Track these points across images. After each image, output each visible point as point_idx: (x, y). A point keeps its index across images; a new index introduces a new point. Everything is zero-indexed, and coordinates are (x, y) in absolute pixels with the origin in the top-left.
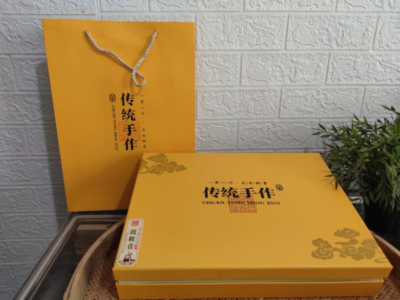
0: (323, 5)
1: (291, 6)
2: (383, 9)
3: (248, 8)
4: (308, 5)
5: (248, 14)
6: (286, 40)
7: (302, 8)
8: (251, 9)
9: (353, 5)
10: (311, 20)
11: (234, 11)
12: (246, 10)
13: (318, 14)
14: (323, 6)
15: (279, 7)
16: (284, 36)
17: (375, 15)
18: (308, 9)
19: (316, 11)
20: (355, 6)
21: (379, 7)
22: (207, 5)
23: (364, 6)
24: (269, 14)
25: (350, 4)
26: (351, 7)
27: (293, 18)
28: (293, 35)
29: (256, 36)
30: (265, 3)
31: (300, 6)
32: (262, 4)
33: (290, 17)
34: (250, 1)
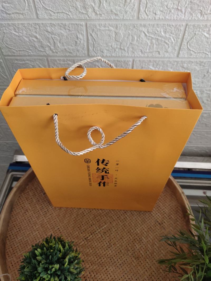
1: (191, 14)
3: (143, 15)
5: (143, 23)
6: (180, 48)
7: (204, 17)
8: (146, 17)
11: (127, 20)
12: (140, 18)
15: (178, 15)
16: (179, 44)
22: (98, 13)
24: (166, 22)
27: (192, 27)
28: (188, 44)
29: (149, 44)
30: (162, 11)
31: (201, 14)
32: (158, 12)
33: (188, 27)
34: (146, 9)
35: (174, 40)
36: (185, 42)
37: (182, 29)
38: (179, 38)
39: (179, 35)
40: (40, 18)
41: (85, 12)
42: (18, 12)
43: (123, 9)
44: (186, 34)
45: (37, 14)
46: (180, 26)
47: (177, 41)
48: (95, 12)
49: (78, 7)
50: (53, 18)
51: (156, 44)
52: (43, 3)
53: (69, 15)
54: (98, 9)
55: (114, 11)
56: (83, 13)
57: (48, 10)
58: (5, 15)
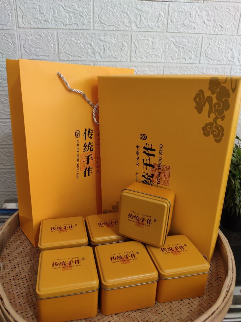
0: (190, 58)
1: (166, 59)
2: (234, 63)
3: (134, 59)
4: (178, 59)
5: (134, 64)
7: (174, 61)
8: (136, 60)
9: (212, 59)
10: (181, 70)
11: (123, 62)
12: (132, 61)
13: (186, 65)
14: (190, 60)
15: (157, 59)
17: (229, 67)
18: (179, 61)
19: (185, 63)
20: (214, 60)
21: (231, 61)
22: (103, 57)
23: (220, 60)
24: (150, 64)
25: (210, 58)
26: (210, 60)
27: (167, 68)
30: (146, 56)
31: (172, 59)
32: (144, 57)
33: (165, 67)
34: (135, 54)
40: (61, 59)
41: (94, 56)
42: (45, 54)
43: (120, 55)
45: (59, 56)
46: (159, 67)
48: (100, 56)
49: (89, 52)
50: (70, 60)
52: (65, 49)
53: (82, 58)
54: (103, 54)
55: (114, 56)
56: (92, 57)
57: (67, 54)
58: (35, 57)
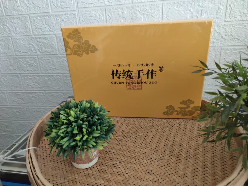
11: (126, 4)
12: (133, 2)
16: (161, 16)
24: (150, 3)
28: (167, 15)
29: (143, 18)
35: (158, 14)
36: (164, 15)
37: (161, 6)
38: (160, 13)
39: (160, 11)
41: (103, 2)
42: (67, 7)
44: (164, 9)
46: (159, 4)
47: (160, 14)
48: (109, 1)
50: (86, 7)
51: (147, 18)
53: (94, 4)
57: (84, 3)
